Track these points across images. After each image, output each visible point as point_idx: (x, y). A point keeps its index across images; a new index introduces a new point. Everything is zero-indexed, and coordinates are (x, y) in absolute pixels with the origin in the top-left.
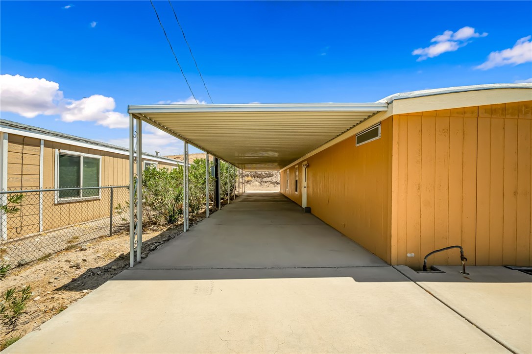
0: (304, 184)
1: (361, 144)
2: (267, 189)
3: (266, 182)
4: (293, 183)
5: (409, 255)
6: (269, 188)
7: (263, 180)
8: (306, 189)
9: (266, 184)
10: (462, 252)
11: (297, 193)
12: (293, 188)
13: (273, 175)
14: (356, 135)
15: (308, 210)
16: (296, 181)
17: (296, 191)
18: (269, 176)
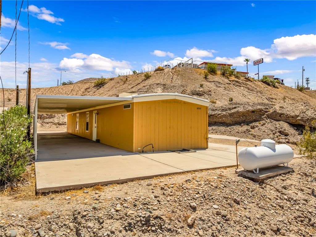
0: (95, 125)
1: (125, 109)
2: (49, 130)
3: (47, 123)
4: (83, 124)
5: (139, 149)
6: (51, 129)
7: (45, 121)
8: (96, 128)
9: (48, 125)
10: (153, 146)
11: (88, 131)
12: (83, 128)
13: (55, 116)
14: (123, 105)
15: (98, 141)
16: (87, 123)
17: (87, 130)
18: (51, 117)
